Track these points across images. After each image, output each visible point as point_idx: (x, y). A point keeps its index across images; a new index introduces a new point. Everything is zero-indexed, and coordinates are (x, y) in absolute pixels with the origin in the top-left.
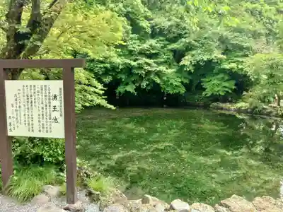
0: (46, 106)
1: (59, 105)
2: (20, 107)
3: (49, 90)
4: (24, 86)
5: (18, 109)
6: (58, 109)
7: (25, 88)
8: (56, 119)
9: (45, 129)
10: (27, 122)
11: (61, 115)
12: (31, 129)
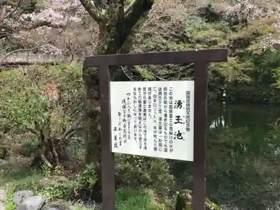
0: (166, 115)
1: (185, 114)
2: (129, 116)
3: (171, 93)
4: (135, 89)
5: (126, 118)
6: (184, 120)
7: (137, 91)
8: (180, 134)
9: (163, 147)
10: (138, 137)
11: (188, 130)
12: (143, 146)
